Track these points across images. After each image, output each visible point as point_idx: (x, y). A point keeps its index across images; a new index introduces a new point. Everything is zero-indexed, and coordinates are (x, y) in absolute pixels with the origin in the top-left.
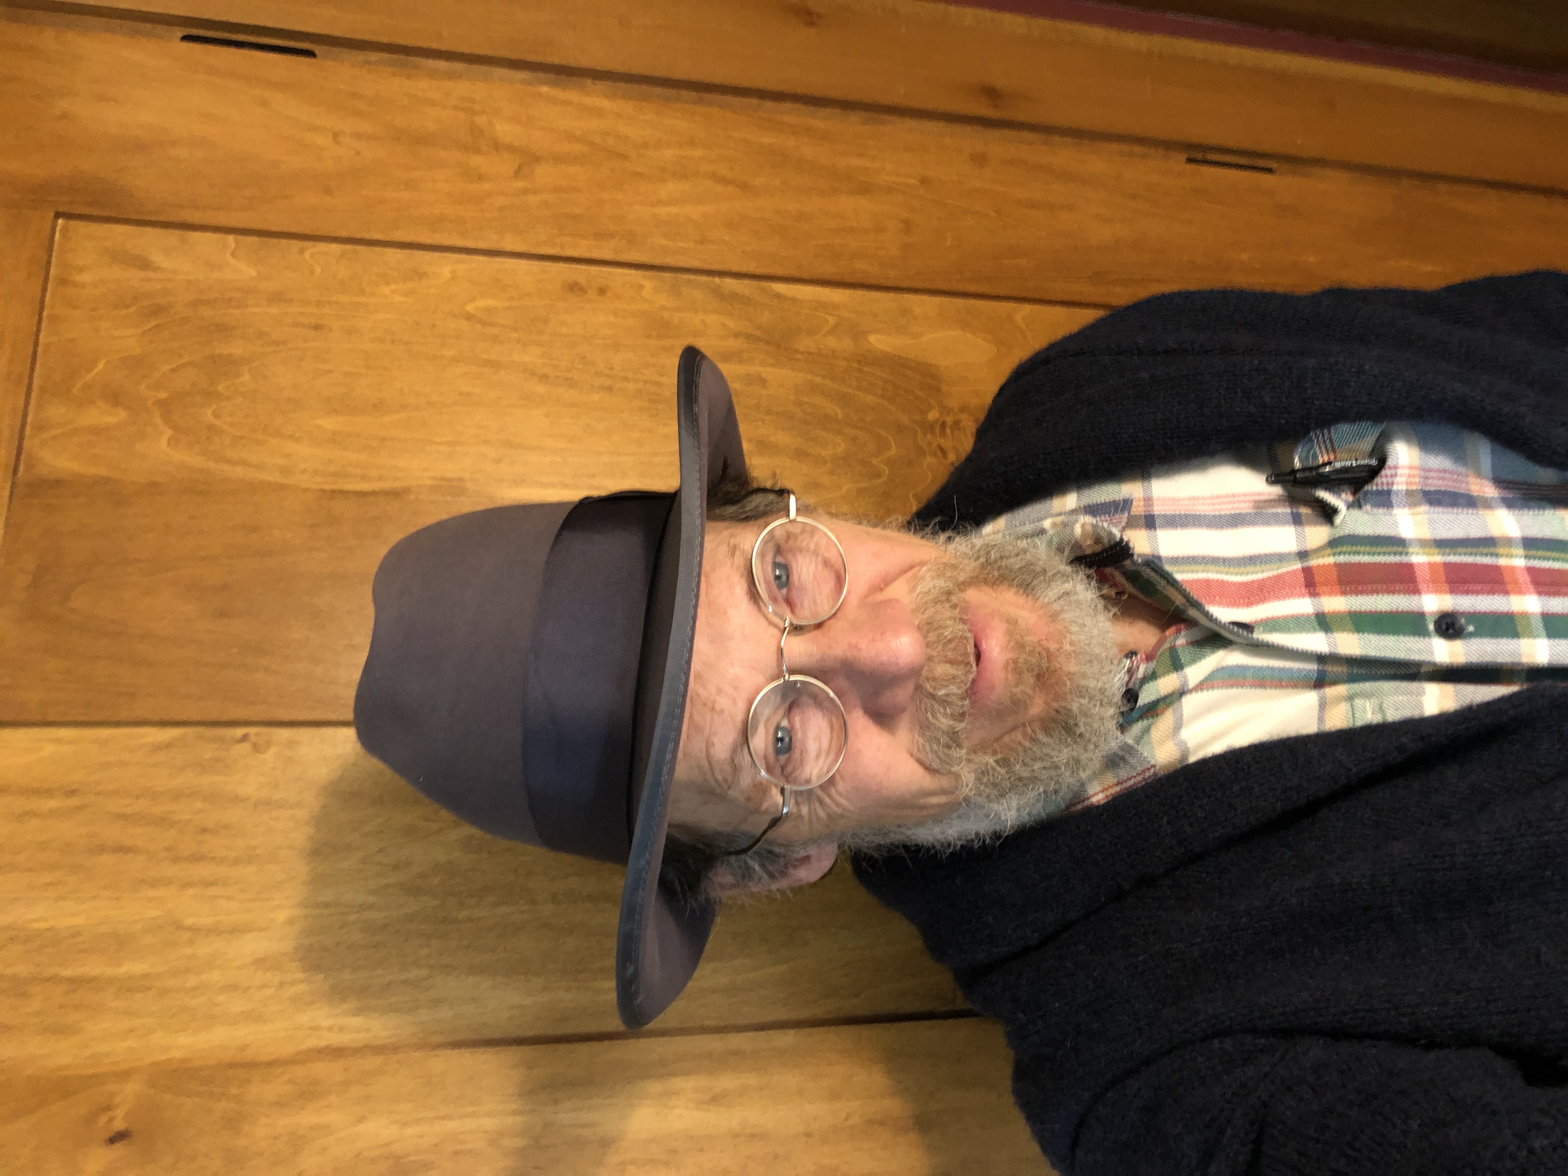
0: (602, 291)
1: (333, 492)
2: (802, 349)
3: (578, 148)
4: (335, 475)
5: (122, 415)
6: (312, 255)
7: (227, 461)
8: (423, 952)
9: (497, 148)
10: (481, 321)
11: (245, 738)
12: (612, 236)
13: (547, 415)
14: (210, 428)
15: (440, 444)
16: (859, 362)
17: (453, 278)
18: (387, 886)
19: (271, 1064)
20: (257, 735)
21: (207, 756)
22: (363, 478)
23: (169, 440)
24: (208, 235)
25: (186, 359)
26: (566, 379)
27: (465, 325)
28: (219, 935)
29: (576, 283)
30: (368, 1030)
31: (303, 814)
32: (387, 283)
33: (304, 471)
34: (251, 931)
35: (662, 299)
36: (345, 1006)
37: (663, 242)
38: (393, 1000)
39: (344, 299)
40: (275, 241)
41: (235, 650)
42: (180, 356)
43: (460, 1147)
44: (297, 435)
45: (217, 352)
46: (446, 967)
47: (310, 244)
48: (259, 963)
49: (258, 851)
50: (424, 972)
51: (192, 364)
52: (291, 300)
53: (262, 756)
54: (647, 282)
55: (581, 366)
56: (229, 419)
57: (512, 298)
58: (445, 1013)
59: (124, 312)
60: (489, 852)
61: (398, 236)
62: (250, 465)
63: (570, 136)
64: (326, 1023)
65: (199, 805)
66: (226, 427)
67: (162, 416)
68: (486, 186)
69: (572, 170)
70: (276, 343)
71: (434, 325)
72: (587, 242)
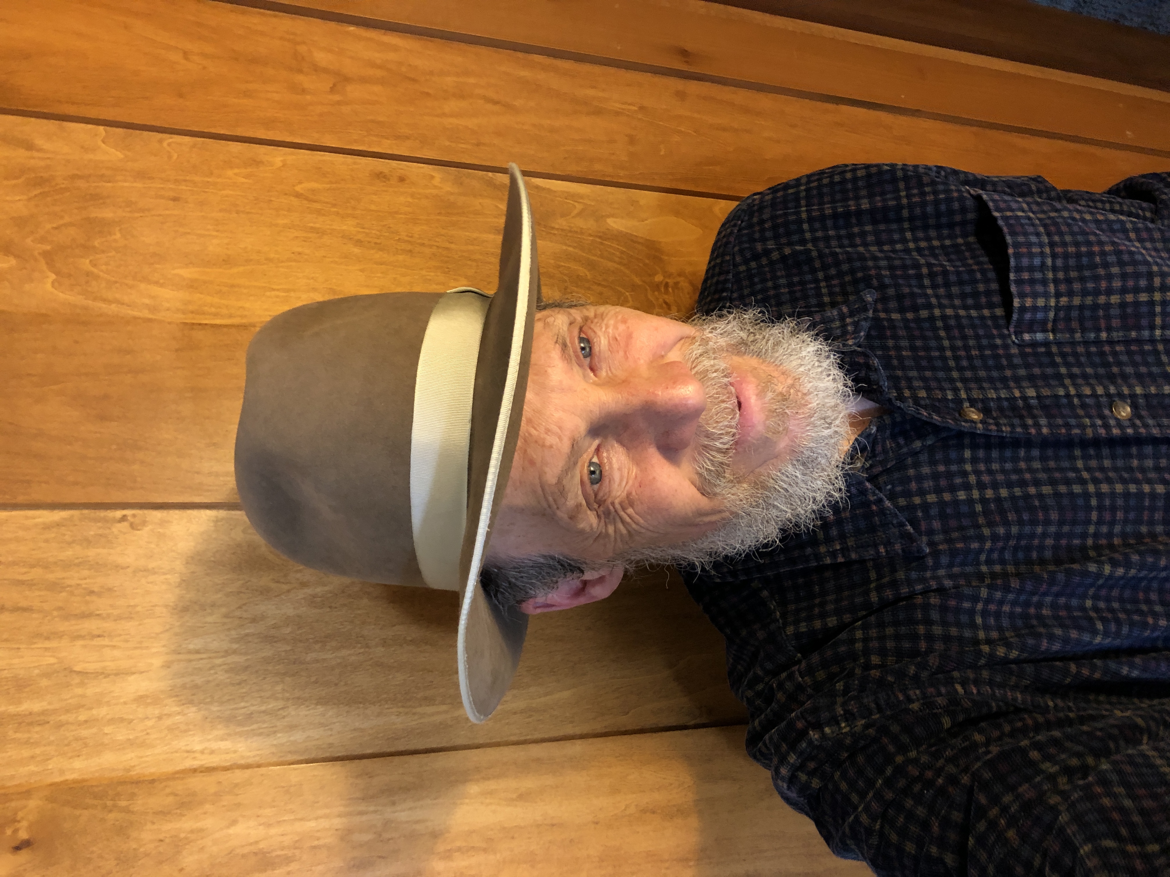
0: (402, 179)
1: (193, 324)
2: (557, 226)
3: (379, 73)
4: (192, 312)
5: (13, 261)
6: (169, 145)
7: (104, 300)
8: (279, 688)
9: (316, 70)
10: (307, 199)
11: (124, 518)
12: (408, 138)
13: (362, 271)
14: (88, 274)
15: (278, 290)
16: (600, 237)
17: (283, 166)
18: (247, 635)
19: (153, 781)
20: (134, 516)
21: (92, 533)
22: (216, 315)
23: (53, 283)
24: (82, 125)
25: (67, 219)
26: (376, 243)
27: (295, 201)
28: (105, 677)
29: (381, 173)
30: (235, 752)
31: (174, 579)
32: (232, 168)
33: (168, 310)
34: (134, 673)
35: (448, 187)
36: (216, 733)
37: (447, 143)
38: (255, 726)
39: (197, 179)
40: (138, 132)
41: (114, 447)
42: (62, 217)
43: (316, 843)
44: (161, 281)
45: (93, 215)
46: (298, 698)
47: (168, 136)
48: (141, 699)
49: (139, 609)
50: (280, 704)
51: (71, 224)
52: (153, 178)
53: (138, 532)
54: (437, 173)
55: (387, 234)
56: (104, 267)
57: (331, 182)
58: (298, 736)
59: (14, 182)
60: (330, 607)
61: (240, 132)
62: (123, 304)
63: (372, 64)
64: (198, 747)
65: (86, 573)
66: (101, 274)
67: (47, 263)
68: (308, 97)
69: (377, 88)
70: (142, 210)
71: (271, 200)
72: (389, 141)
